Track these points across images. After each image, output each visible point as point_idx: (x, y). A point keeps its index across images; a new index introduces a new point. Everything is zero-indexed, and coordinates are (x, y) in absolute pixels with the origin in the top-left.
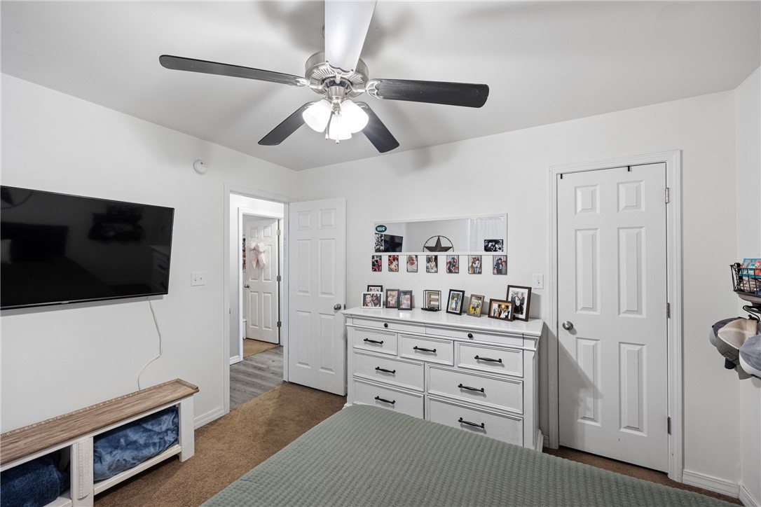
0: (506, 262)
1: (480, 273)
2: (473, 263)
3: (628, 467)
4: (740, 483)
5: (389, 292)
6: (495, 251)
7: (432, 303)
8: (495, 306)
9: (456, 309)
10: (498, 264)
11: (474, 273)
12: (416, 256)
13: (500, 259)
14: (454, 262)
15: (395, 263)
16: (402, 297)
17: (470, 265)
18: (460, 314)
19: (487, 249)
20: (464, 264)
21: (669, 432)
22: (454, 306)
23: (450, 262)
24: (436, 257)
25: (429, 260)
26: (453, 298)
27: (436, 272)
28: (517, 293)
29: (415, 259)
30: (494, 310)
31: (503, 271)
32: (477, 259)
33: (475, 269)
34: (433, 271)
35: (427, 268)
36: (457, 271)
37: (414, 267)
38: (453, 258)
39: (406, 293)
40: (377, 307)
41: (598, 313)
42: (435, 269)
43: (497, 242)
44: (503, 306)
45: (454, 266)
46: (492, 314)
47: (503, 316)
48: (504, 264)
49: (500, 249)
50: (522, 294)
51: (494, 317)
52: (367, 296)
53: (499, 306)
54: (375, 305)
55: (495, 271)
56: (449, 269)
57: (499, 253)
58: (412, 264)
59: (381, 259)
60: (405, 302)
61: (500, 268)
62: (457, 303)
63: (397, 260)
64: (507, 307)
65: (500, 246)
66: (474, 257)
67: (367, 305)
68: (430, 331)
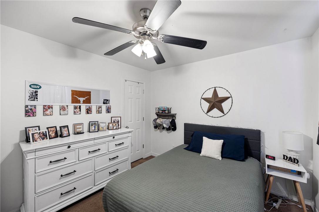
0: (110, 108)
1: (101, 113)
2: (98, 109)
3: (138, 161)
4: (151, 152)
5: (49, 129)
6: (107, 104)
7: (77, 130)
8: (111, 125)
9: (95, 130)
10: (108, 109)
11: (99, 113)
12: (67, 106)
13: (109, 107)
14: (90, 108)
15: (49, 110)
16: (63, 129)
17: (97, 110)
18: (98, 131)
19: (104, 103)
20: (94, 109)
21: (143, 148)
22: (93, 128)
23: (88, 109)
24: (80, 106)
25: (75, 108)
26: (92, 125)
27: (80, 114)
28: (116, 119)
29: (66, 107)
30: (111, 127)
31: (110, 112)
32: (100, 107)
33: (99, 112)
34: (78, 113)
35: (74, 112)
36: (91, 113)
37: (66, 112)
38: (89, 107)
39: (64, 127)
40: (45, 140)
41: (132, 122)
42: (79, 112)
43: (107, 100)
44: (114, 125)
45: (90, 110)
46: (110, 128)
47: (115, 128)
48: (110, 109)
49: (108, 103)
50: (118, 119)
51: (111, 129)
52: (35, 135)
53: (113, 125)
54: (43, 139)
55: (107, 112)
56: (87, 112)
57: (108, 105)
58: (64, 110)
59: (35, 108)
60: (65, 132)
61: (108, 111)
62: (95, 127)
63: (52, 108)
64: (116, 125)
65: (108, 102)
66: (99, 106)
67: (36, 141)
68: (96, 141)
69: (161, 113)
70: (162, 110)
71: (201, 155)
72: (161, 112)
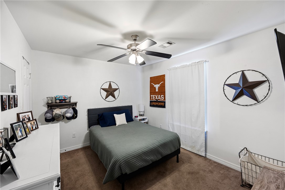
2: (11, 101)
8: (29, 125)
9: (22, 135)
11: (11, 108)
18: (26, 137)
22: (20, 134)
26: (17, 129)
28: (25, 116)
30: (30, 127)
44: (32, 123)
47: (34, 128)
53: (31, 124)
55: (15, 106)
62: (21, 131)
64: (34, 122)
66: (11, 97)
69: (59, 103)
70: (60, 100)
71: (117, 126)
72: (58, 101)
